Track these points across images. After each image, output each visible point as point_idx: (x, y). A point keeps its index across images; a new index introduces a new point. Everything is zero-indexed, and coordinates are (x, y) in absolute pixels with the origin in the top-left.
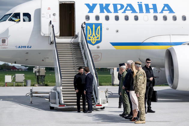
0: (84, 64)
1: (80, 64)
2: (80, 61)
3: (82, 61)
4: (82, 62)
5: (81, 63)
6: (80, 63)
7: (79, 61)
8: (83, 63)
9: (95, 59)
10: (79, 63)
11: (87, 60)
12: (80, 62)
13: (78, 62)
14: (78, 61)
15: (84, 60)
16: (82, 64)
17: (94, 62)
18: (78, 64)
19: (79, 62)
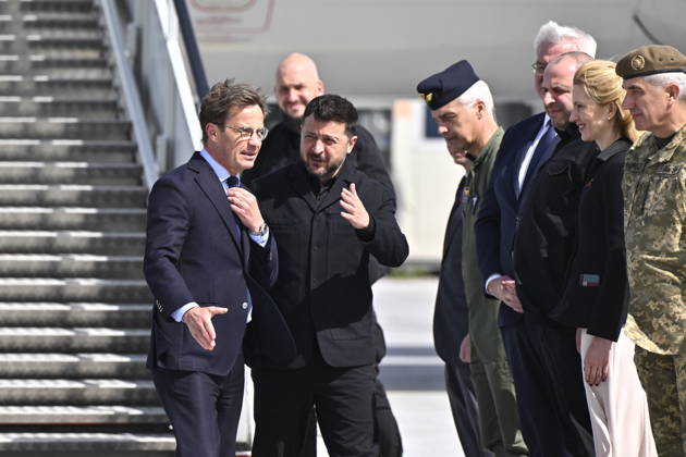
0: (102, 64)
1: (72, 64)
2: (70, 35)
3: (83, 35)
4: (82, 45)
5: (79, 55)
6: (66, 55)
7: (59, 34)
8: (92, 55)
9: (214, 21)
10: (54, 54)
11: (132, 28)
12: (70, 44)
13: (45, 44)
14: (47, 34)
15: (103, 29)
16: (85, 64)
17: (203, 49)
18: (48, 64)
19: (58, 44)
